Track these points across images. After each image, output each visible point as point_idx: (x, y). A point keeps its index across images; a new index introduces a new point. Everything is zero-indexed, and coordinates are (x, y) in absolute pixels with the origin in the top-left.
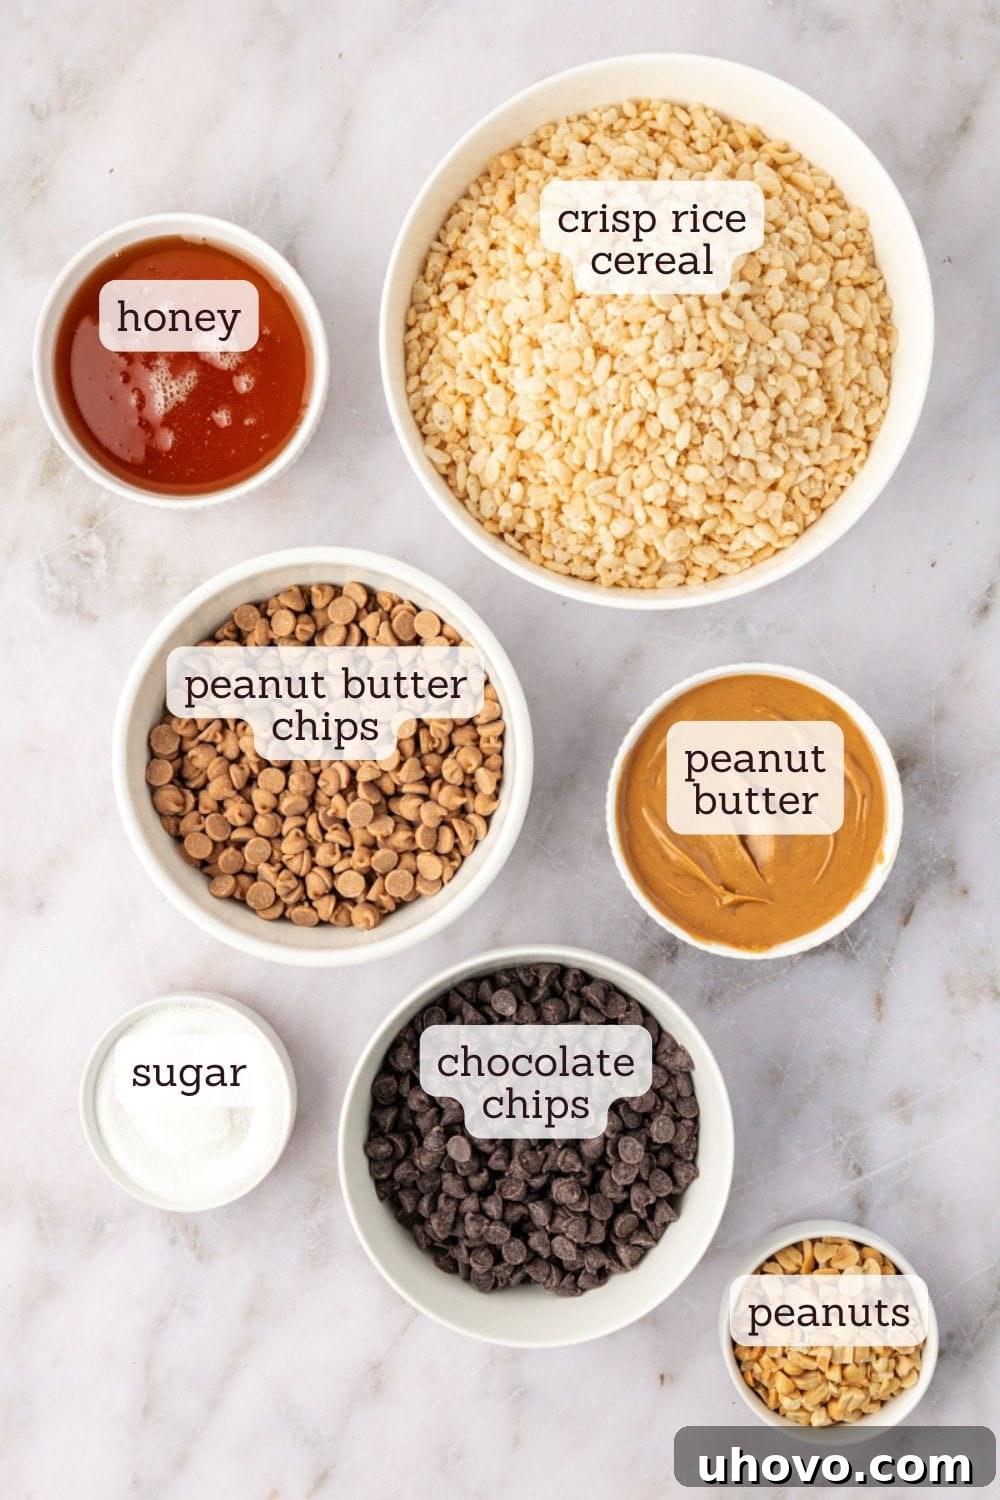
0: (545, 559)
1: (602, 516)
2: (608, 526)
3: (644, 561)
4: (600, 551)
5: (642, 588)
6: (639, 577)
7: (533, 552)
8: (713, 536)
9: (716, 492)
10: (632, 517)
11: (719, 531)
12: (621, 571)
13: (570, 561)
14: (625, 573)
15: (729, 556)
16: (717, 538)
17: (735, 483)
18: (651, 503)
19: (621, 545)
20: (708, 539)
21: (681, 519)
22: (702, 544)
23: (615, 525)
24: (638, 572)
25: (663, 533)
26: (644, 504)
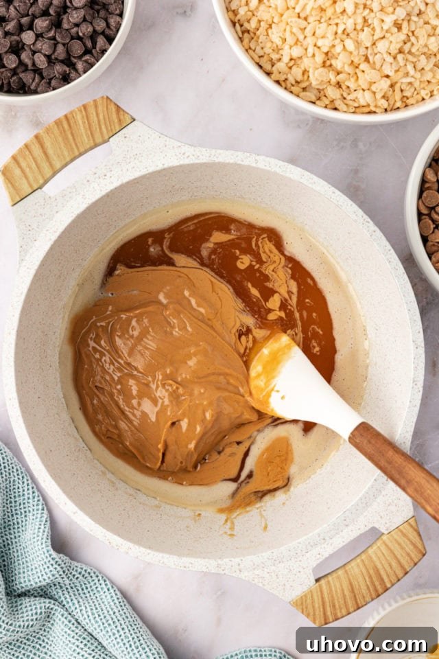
0: (250, 48)
1: (290, 40)
2: (291, 47)
3: (299, 78)
4: (280, 59)
5: (291, 92)
6: (293, 85)
7: (246, 41)
8: (342, 85)
9: (356, 61)
10: (306, 49)
11: (347, 83)
12: (284, 77)
13: (262, 56)
14: (286, 79)
15: (345, 101)
16: (344, 87)
17: (369, 62)
18: (319, 48)
19: (292, 62)
20: (339, 85)
21: (331, 65)
22: (335, 86)
23: (294, 48)
24: (294, 82)
25: (318, 67)
26: (315, 45)
